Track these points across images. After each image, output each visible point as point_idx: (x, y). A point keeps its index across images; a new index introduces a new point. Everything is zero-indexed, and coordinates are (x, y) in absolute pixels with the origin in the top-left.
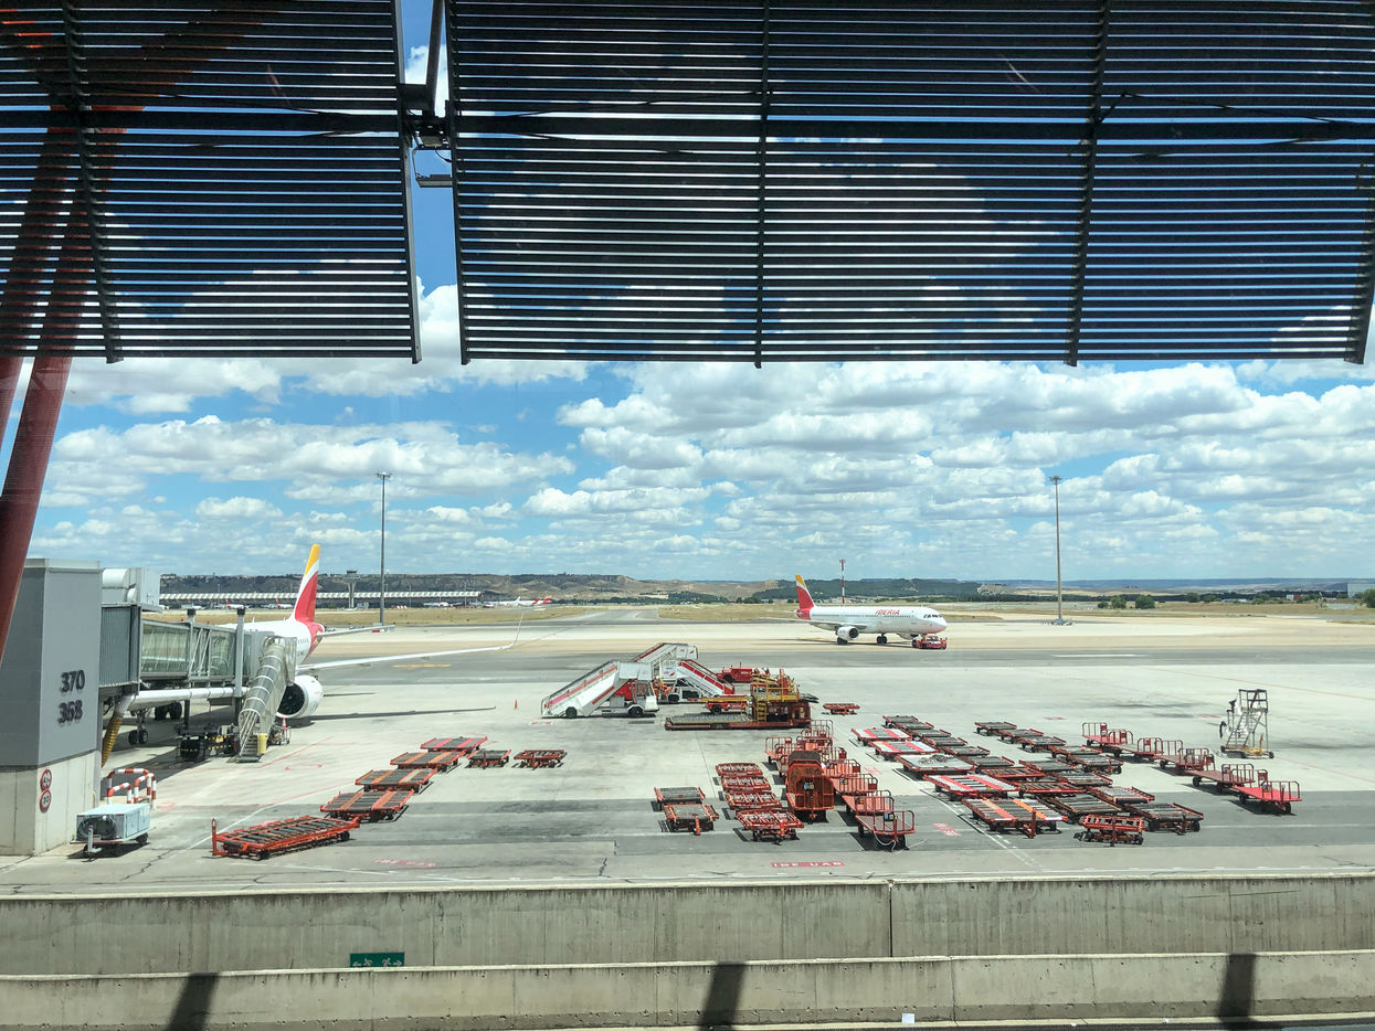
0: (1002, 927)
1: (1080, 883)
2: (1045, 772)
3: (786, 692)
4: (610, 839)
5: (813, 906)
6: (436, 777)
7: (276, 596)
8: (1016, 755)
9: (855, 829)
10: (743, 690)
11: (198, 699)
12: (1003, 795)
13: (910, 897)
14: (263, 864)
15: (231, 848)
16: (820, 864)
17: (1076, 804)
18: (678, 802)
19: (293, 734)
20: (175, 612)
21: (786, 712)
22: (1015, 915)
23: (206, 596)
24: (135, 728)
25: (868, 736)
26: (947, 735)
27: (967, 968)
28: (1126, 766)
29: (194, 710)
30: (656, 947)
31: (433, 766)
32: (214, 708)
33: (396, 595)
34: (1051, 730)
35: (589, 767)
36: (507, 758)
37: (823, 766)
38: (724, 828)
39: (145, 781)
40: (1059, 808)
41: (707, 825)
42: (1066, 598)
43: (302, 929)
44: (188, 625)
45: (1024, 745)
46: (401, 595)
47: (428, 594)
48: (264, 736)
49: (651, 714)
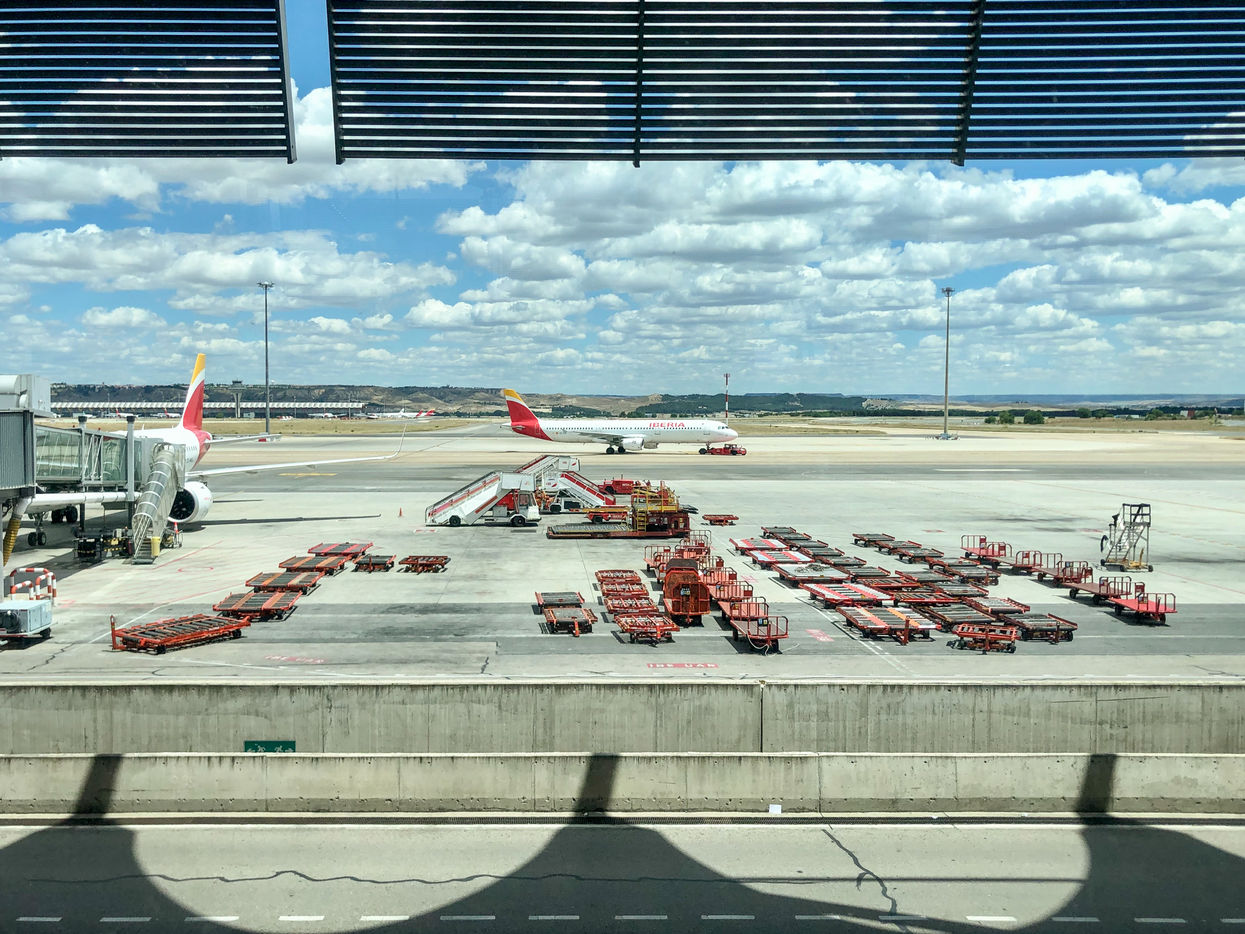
0: (871, 726)
1: (950, 688)
2: (921, 582)
3: (666, 503)
4: (492, 640)
5: (687, 704)
6: (323, 580)
7: (165, 405)
8: (892, 565)
9: (730, 634)
10: (624, 501)
11: (93, 504)
12: (878, 603)
13: (781, 697)
14: (161, 658)
15: (130, 643)
16: (695, 666)
17: (950, 614)
18: (558, 606)
19: (185, 538)
20: (67, 421)
21: (666, 522)
22: (883, 717)
23: (96, 405)
24: (34, 530)
25: (745, 546)
26: (825, 546)
27: (834, 763)
28: (1003, 578)
29: (89, 515)
30: (535, 740)
31: (320, 570)
32: (109, 512)
33: (281, 405)
34: (928, 542)
35: (473, 572)
36: (392, 563)
37: (700, 573)
38: (602, 630)
39: (46, 580)
40: (933, 617)
41: (586, 628)
42: (952, 413)
43: (199, 717)
44: (80, 431)
45: (902, 556)
46: (286, 405)
47: (312, 405)
48: (157, 539)
49: (533, 523)
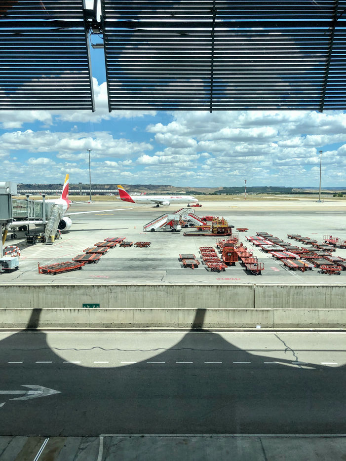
0: (291, 300)
1: (318, 287)
2: (310, 251)
3: (224, 224)
4: (165, 270)
5: (230, 292)
6: (109, 250)
7: (56, 191)
8: (300, 245)
9: (245, 268)
10: (209, 223)
11: (32, 225)
12: (295, 258)
13: (261, 290)
14: (55, 276)
15: (45, 272)
16: (232, 279)
17: (319, 262)
18: (187, 259)
19: (63, 236)
20: (23, 196)
21: (223, 231)
22: (295, 296)
23: (33, 191)
24: (13, 233)
25: (250, 239)
26: (278, 239)
27: (278, 312)
28: (337, 249)
29: (31, 228)
30: (179, 304)
31: (108, 246)
32: (37, 227)
33: (95, 191)
34: (313, 237)
35: (158, 248)
36: (132, 244)
37: (235, 248)
38: (202, 267)
39: (17, 250)
40: (313, 263)
41: (196, 266)
42: (322, 193)
43: (67, 296)
44: (27, 200)
45: (303, 242)
46: (97, 191)
47: (106, 191)
48: (53, 237)
49: (179, 231)
